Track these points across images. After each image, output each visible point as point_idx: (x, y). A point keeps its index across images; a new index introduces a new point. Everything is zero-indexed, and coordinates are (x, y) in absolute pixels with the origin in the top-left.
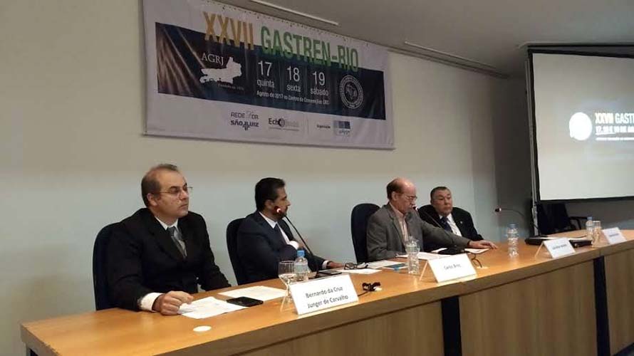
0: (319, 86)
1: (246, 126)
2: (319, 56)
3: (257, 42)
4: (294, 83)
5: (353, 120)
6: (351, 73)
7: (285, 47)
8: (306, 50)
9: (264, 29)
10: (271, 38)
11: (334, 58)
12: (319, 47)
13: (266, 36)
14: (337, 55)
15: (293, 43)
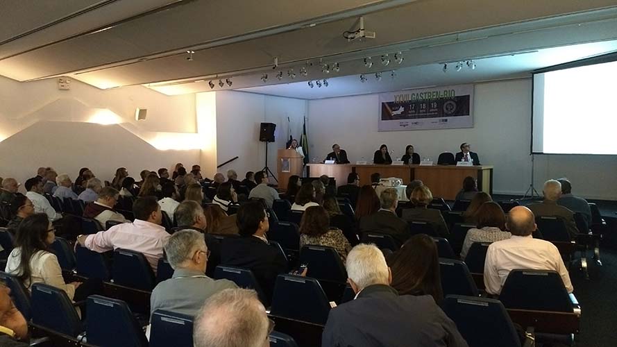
0: (434, 108)
1: (404, 126)
3: (410, 99)
4: (422, 109)
5: (448, 118)
6: (451, 99)
9: (414, 94)
10: (415, 97)
15: (423, 96)
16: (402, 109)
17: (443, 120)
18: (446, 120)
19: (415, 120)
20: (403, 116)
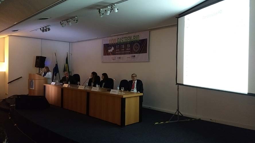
0: (128, 48)
2: (129, 40)
3: (117, 42)
4: (123, 48)
5: (136, 55)
6: (137, 42)
7: (122, 41)
8: (126, 40)
9: (118, 38)
10: (119, 40)
11: (132, 40)
12: (129, 38)
13: (118, 40)
14: (133, 39)
15: (123, 40)
16: (113, 48)
17: (133, 56)
19: (120, 56)
20: (113, 53)
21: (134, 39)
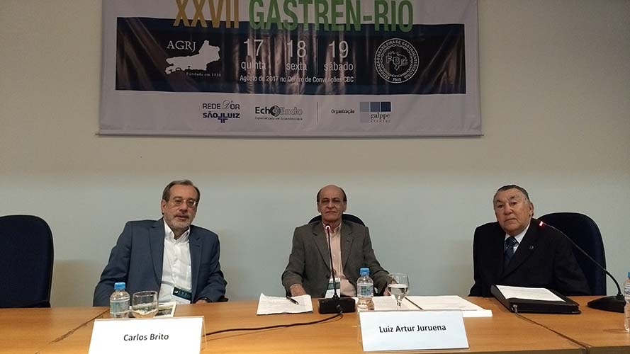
1: (223, 118)
2: (341, 20)
3: (244, 17)
5: (395, 100)
6: (398, 33)
7: (284, 17)
8: (318, 15)
11: (367, 18)
12: (341, 8)
13: (257, 8)
14: (372, 14)
17: (374, 107)
18: (386, 107)
21: (378, 15)
